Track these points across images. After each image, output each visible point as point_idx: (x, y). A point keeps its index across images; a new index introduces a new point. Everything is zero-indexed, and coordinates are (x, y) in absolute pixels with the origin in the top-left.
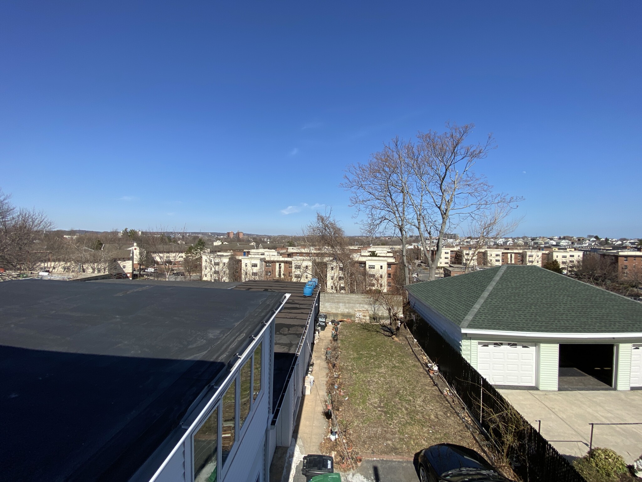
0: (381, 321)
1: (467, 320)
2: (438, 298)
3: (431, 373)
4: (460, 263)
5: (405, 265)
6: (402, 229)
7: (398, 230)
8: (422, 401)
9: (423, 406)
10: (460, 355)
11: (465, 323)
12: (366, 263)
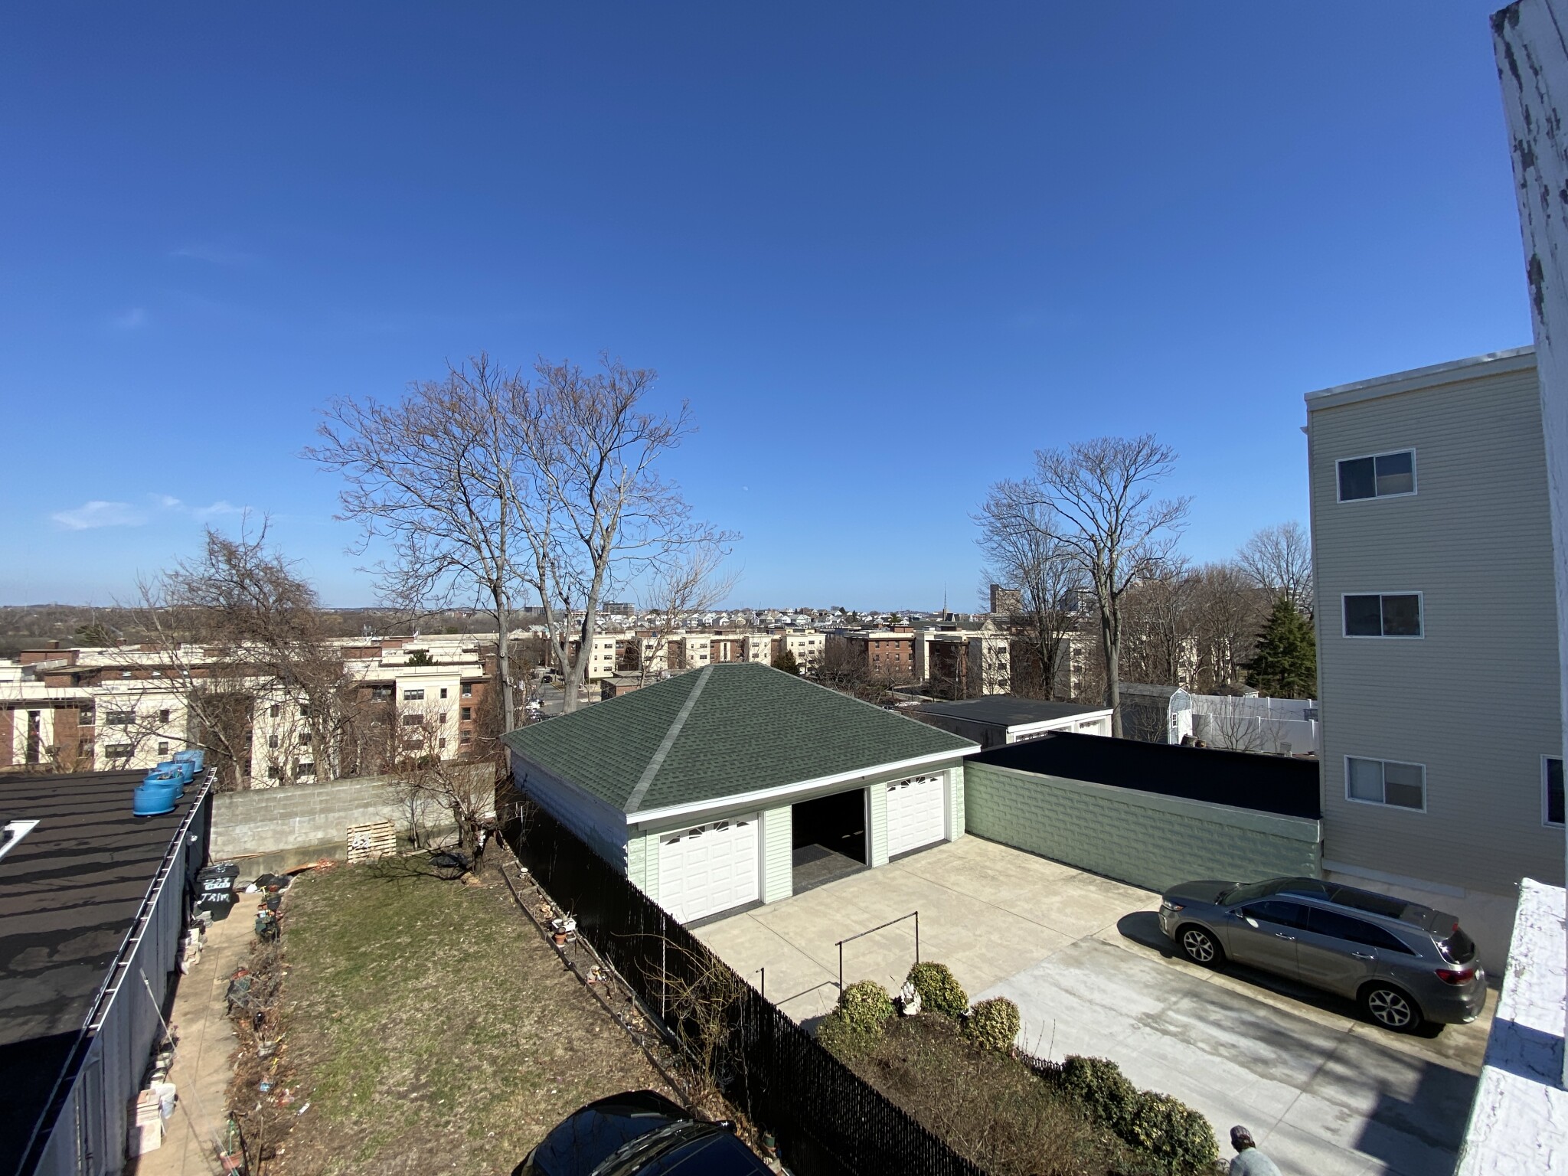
0: (431, 842)
1: (639, 791)
2: (579, 753)
3: (561, 942)
4: (635, 668)
5: (505, 682)
6: (499, 591)
7: (487, 592)
8: (535, 1022)
9: (537, 1035)
10: (621, 878)
11: (635, 800)
12: (397, 685)
